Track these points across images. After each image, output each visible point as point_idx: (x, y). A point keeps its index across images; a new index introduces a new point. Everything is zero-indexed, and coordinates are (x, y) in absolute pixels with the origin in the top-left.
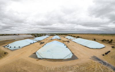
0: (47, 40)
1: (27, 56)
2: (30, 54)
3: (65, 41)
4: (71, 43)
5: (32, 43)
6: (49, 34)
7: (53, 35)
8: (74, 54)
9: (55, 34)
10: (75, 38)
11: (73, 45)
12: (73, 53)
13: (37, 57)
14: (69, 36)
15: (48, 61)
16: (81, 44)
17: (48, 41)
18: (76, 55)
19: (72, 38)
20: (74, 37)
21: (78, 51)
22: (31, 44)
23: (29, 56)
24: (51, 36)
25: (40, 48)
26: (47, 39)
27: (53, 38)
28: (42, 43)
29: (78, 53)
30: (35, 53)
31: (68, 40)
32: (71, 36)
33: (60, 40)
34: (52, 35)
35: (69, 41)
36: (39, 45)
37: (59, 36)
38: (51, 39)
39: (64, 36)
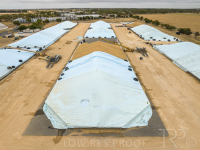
0: (68, 43)
1: (18, 134)
2: (26, 120)
3: (132, 51)
4: (151, 58)
5: (17, 64)
6: (72, 15)
7: (89, 18)
8: (159, 111)
9: (95, 11)
10: (171, 38)
11: (160, 72)
12: (153, 108)
13: (51, 127)
14: (147, 22)
15: (85, 135)
16: (190, 70)
17: (72, 47)
18: (165, 119)
19: (158, 34)
20: (168, 28)
21: (173, 100)
22: (13, 69)
23: (23, 130)
24: (83, 25)
25: (51, 85)
26: (67, 38)
27: (90, 34)
28: (53, 61)
29: (172, 111)
30: (40, 112)
31: (141, 45)
32: (156, 24)
33: (113, 41)
34: (84, 19)
35: (148, 48)
36: (45, 70)
37: (108, 25)
38: (81, 38)
39: (127, 21)
